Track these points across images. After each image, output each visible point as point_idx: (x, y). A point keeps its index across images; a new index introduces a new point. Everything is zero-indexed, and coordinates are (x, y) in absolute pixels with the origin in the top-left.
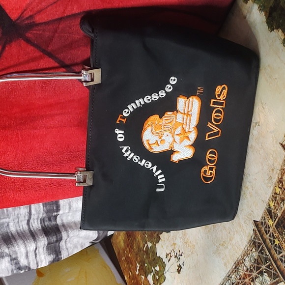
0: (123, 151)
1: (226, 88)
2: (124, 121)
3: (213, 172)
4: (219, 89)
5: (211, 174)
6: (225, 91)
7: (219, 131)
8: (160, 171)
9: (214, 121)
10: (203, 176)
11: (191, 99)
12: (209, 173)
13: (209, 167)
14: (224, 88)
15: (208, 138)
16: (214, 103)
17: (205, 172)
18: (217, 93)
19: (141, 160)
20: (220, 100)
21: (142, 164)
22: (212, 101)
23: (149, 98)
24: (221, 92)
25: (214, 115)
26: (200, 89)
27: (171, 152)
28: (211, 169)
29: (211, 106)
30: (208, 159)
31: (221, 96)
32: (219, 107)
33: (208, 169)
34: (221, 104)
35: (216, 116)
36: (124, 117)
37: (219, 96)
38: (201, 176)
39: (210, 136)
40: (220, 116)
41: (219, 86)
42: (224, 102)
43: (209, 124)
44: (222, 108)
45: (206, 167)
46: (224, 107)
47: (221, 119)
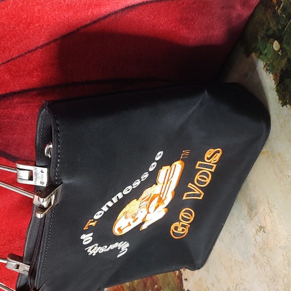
1: (221, 153)
2: (94, 224)
3: (186, 231)
4: (210, 152)
5: (183, 230)
6: (219, 155)
7: (201, 194)
9: (198, 182)
10: (173, 232)
11: (174, 165)
12: (180, 229)
13: (181, 223)
15: (186, 197)
16: (201, 165)
17: (176, 228)
18: (207, 155)
20: (210, 162)
21: (108, 250)
22: (199, 163)
24: (213, 157)
25: (197, 177)
26: (186, 153)
28: (183, 226)
29: (197, 167)
30: (182, 216)
31: (212, 160)
32: (206, 170)
33: (179, 226)
34: (211, 167)
35: (200, 178)
37: (209, 159)
38: (171, 232)
39: (188, 196)
40: (205, 179)
41: (211, 150)
42: (215, 166)
43: (190, 184)
44: (210, 172)
45: (178, 223)
46: (213, 170)
47: (206, 182)
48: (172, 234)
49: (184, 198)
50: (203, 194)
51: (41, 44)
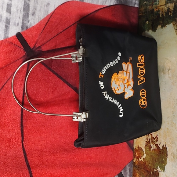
0: (104, 94)
1: (143, 57)
2: (102, 76)
3: (146, 102)
4: (140, 57)
5: (145, 103)
6: (143, 58)
7: (144, 79)
8: (120, 105)
9: (141, 74)
10: (141, 105)
11: (128, 63)
12: (143, 103)
13: (143, 99)
14: (142, 56)
15: (139, 83)
16: (139, 65)
17: (141, 102)
18: (139, 60)
19: (112, 100)
20: (141, 63)
21: (113, 102)
22: (138, 64)
23: (112, 63)
24: (141, 59)
25: (140, 71)
26: (131, 59)
27: (124, 93)
28: (144, 100)
29: (138, 66)
30: (141, 95)
31: (142, 61)
32: (142, 67)
33: (142, 101)
34: (143, 65)
35: (141, 71)
36: (102, 74)
37: (140, 61)
38: (140, 105)
39: (140, 82)
40: (143, 71)
41: (139, 56)
42: (144, 63)
43: (138, 76)
44: (143, 67)
45: (141, 100)
46: (144, 66)
47: (144, 73)
48: (141, 106)
49: (139, 84)
50: (145, 78)
51: (73, 23)
